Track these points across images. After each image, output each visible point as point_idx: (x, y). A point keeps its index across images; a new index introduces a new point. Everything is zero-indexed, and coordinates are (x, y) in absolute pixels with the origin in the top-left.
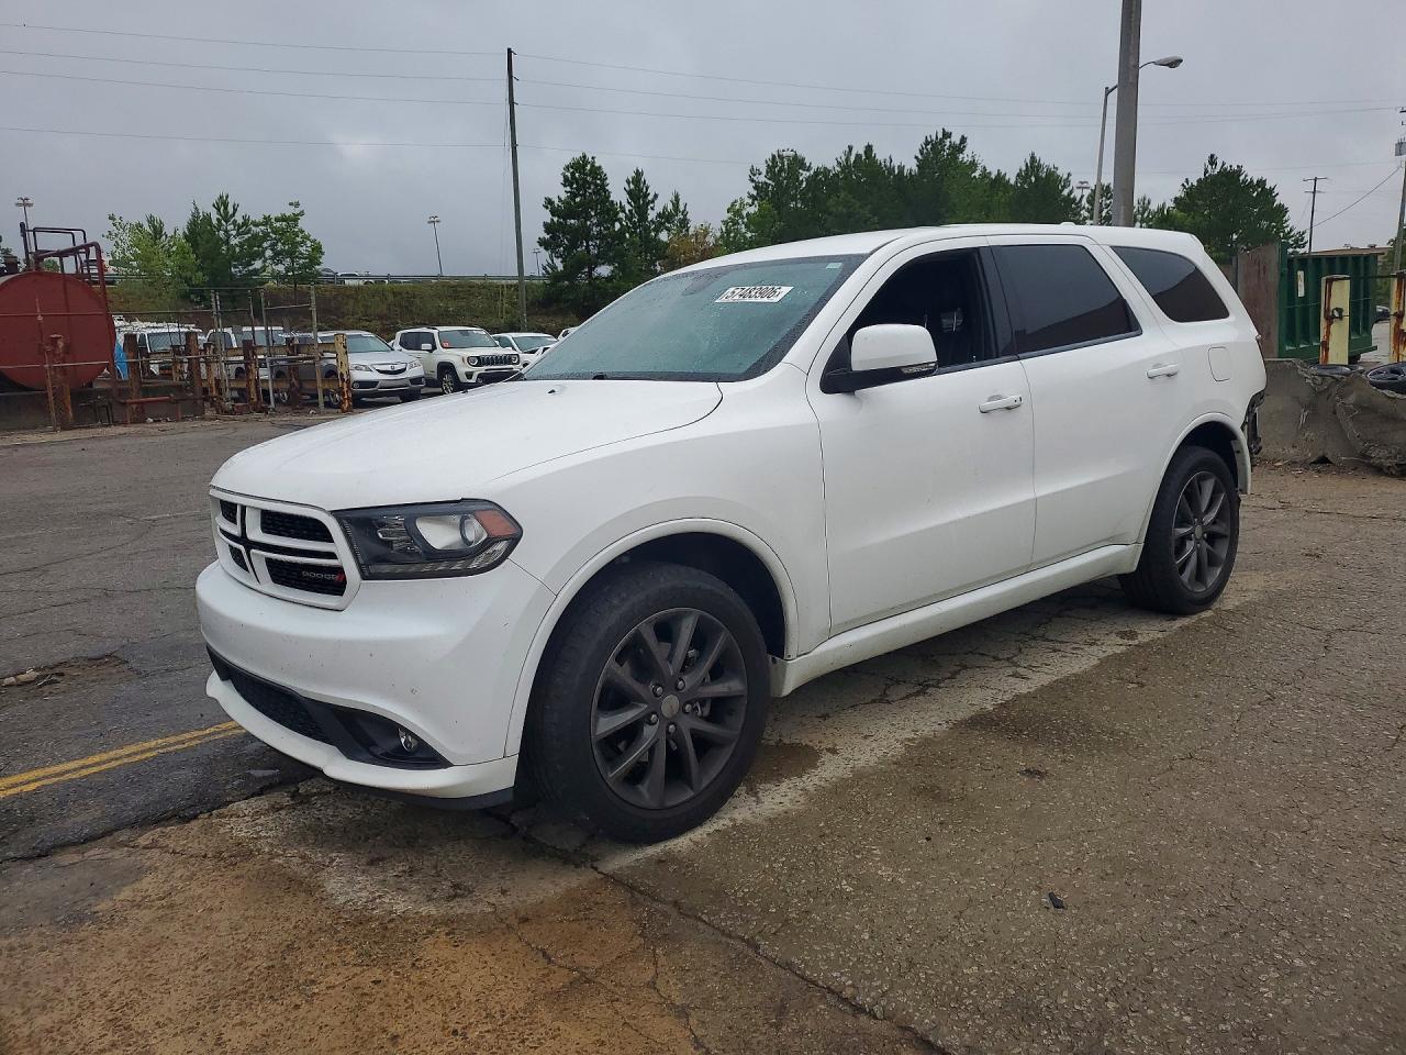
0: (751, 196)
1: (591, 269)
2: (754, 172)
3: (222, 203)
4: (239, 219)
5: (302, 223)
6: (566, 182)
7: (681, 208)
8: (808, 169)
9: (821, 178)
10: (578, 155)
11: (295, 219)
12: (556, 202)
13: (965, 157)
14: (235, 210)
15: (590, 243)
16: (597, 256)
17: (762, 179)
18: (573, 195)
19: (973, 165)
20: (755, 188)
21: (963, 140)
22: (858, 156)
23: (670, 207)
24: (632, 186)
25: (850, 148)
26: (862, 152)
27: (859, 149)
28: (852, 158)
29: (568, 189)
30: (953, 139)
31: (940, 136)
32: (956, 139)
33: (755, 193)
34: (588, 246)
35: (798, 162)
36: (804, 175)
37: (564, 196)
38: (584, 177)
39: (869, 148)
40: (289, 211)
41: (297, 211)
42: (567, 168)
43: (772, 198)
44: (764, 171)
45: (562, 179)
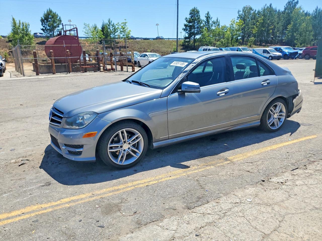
0: (237, 17)
1: (195, 36)
2: (239, 11)
4: (112, 24)
5: (126, 25)
6: (190, 14)
7: (218, 21)
8: (253, 10)
9: (256, 12)
12: (187, 18)
13: (298, 6)
14: (111, 22)
15: (195, 30)
16: (196, 33)
17: (241, 13)
18: (191, 17)
19: (300, 8)
20: (239, 15)
21: (298, 1)
22: (268, 7)
23: (216, 21)
24: (207, 15)
26: (269, 5)
28: (266, 7)
29: (190, 15)
32: (296, 1)
33: (239, 17)
34: (194, 30)
35: (251, 9)
36: (252, 12)
37: (189, 17)
38: (194, 13)
39: (270, 5)
40: (124, 21)
41: (126, 21)
43: (243, 18)
44: (242, 10)
45: (189, 13)
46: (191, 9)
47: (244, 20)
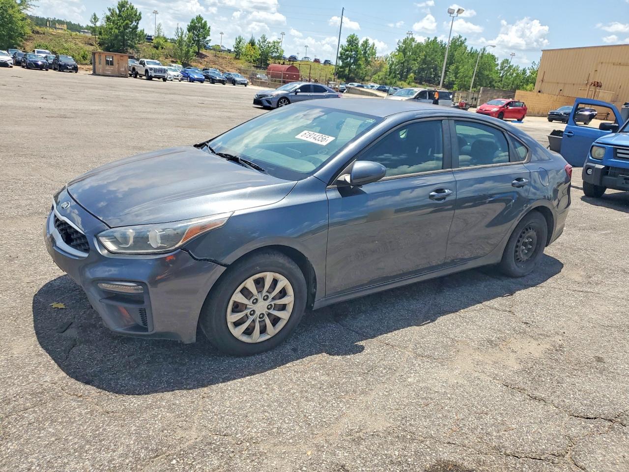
0: (397, 49)
2: (399, 42)
3: (264, 37)
4: (267, 42)
5: (280, 44)
6: (348, 41)
7: (375, 48)
8: (416, 42)
9: (419, 46)
10: (352, 34)
11: (279, 43)
12: (344, 46)
14: (266, 39)
16: (353, 63)
17: (401, 44)
18: (349, 45)
20: (399, 47)
21: (466, 39)
22: (431, 41)
24: (364, 44)
25: (429, 39)
27: (432, 39)
29: (348, 43)
30: (462, 38)
31: (458, 37)
32: (463, 38)
33: (398, 48)
34: (350, 60)
35: (413, 40)
36: (414, 44)
37: (347, 45)
38: (353, 40)
39: (436, 38)
40: (279, 41)
42: (349, 37)
43: (403, 51)
44: (402, 42)
45: (346, 40)
46: (349, 35)
47: (405, 53)
